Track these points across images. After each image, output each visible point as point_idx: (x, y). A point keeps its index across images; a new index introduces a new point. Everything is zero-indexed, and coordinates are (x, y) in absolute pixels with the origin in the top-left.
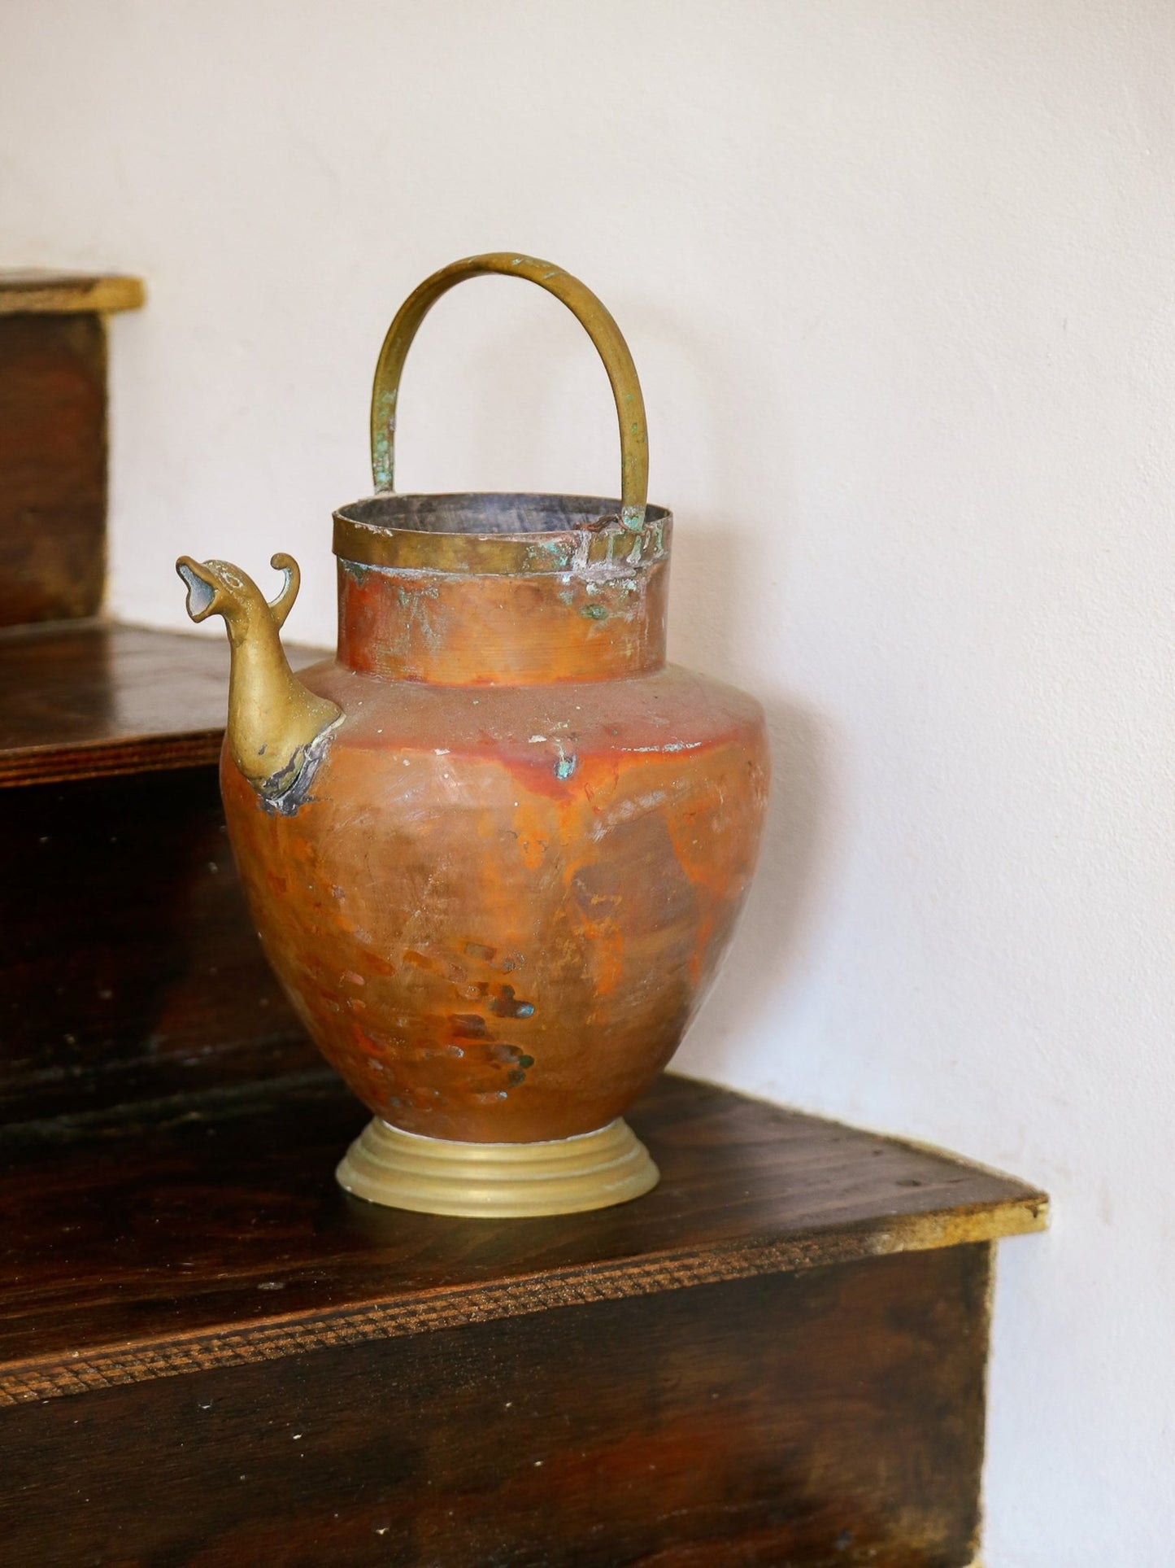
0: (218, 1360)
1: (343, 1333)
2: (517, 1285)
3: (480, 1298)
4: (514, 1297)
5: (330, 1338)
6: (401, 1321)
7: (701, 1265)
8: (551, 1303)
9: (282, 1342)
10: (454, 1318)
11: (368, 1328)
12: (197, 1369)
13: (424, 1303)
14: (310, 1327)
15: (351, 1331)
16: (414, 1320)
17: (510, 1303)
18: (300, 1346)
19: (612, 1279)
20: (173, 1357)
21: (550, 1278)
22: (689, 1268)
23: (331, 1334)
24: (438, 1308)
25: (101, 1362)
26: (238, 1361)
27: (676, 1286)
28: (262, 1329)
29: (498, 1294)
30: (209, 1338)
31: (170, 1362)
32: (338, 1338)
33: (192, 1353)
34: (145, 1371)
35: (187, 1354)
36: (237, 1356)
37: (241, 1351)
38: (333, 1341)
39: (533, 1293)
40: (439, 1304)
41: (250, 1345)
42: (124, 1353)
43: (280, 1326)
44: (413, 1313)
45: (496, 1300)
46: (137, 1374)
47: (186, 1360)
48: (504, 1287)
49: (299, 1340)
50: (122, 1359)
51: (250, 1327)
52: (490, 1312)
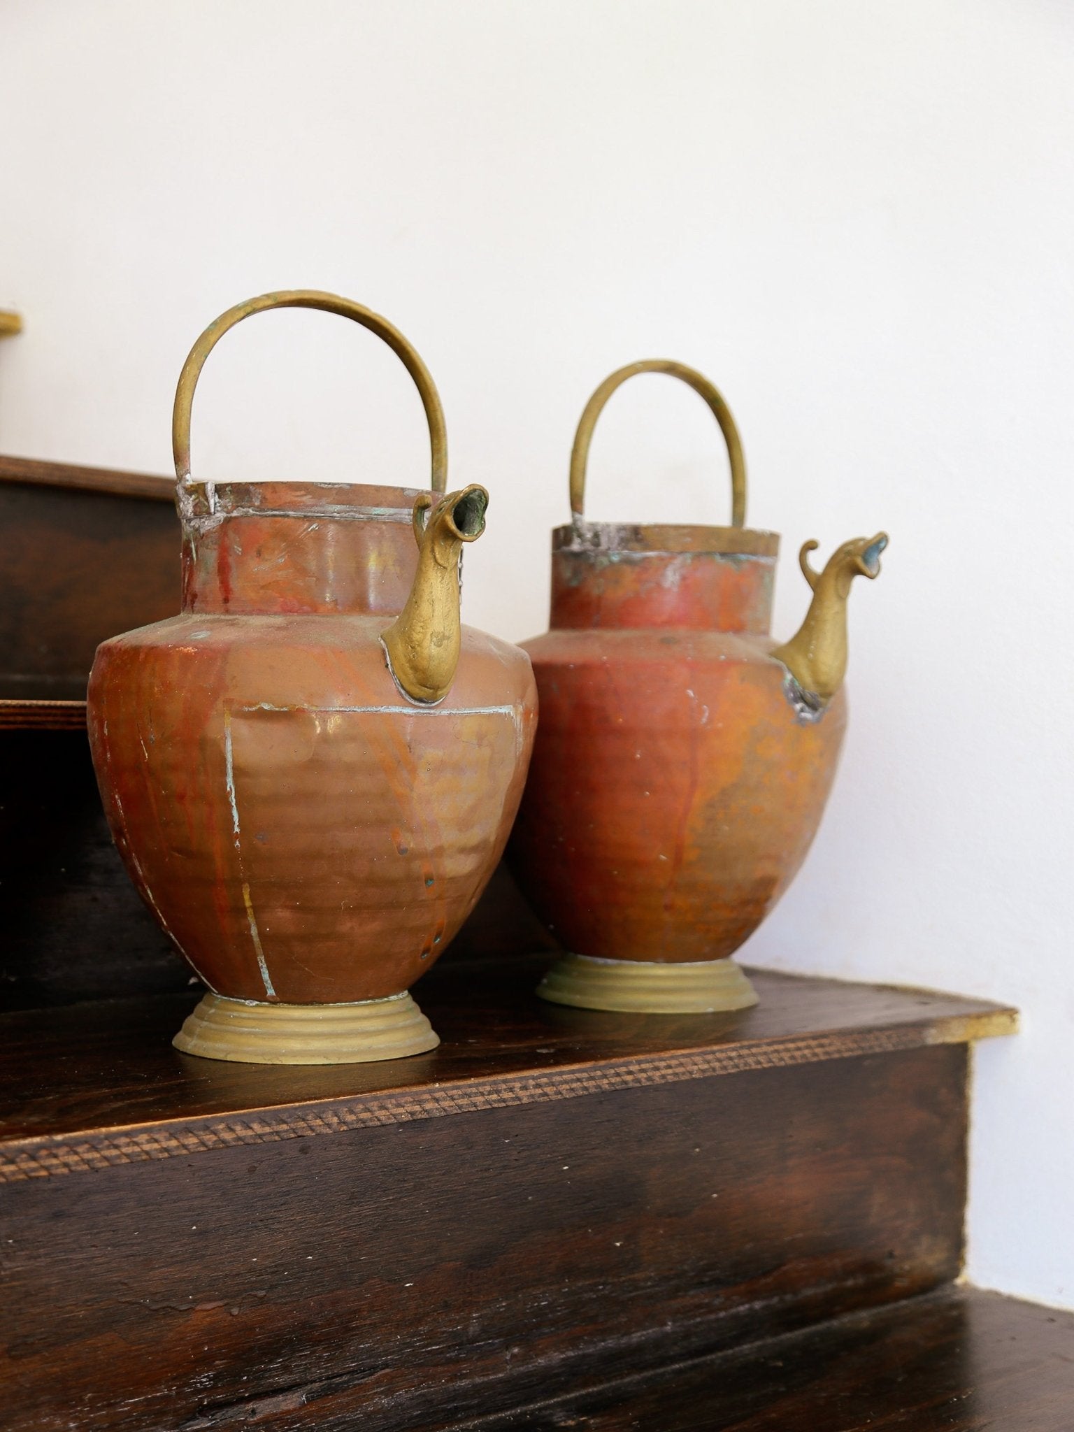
0: (532, 1096)
1: (613, 1080)
2: (722, 1051)
3: (698, 1059)
4: (719, 1060)
5: (604, 1083)
6: (650, 1074)
7: (830, 1045)
8: (742, 1068)
9: (574, 1085)
10: (683, 1074)
11: (629, 1078)
12: (518, 1103)
13: (665, 1060)
14: (592, 1074)
15: (618, 1079)
16: (658, 1073)
17: (717, 1065)
18: (586, 1088)
19: (777, 1051)
20: (503, 1091)
21: (742, 1048)
22: (822, 1046)
23: (605, 1081)
24: (673, 1066)
25: (455, 1092)
26: (546, 1098)
27: (815, 1059)
28: (561, 1074)
29: (710, 1057)
30: (527, 1078)
31: (501, 1095)
32: (611, 1084)
33: (516, 1089)
34: (483, 1102)
35: (511, 1090)
36: (546, 1094)
37: (547, 1090)
38: (607, 1086)
39: (731, 1058)
40: (674, 1062)
41: (553, 1085)
42: (470, 1086)
43: (573, 1072)
44: (657, 1069)
45: (708, 1062)
46: (478, 1104)
47: (511, 1095)
48: (713, 1053)
49: (585, 1084)
50: (469, 1090)
51: (554, 1071)
52: (703, 1071)
